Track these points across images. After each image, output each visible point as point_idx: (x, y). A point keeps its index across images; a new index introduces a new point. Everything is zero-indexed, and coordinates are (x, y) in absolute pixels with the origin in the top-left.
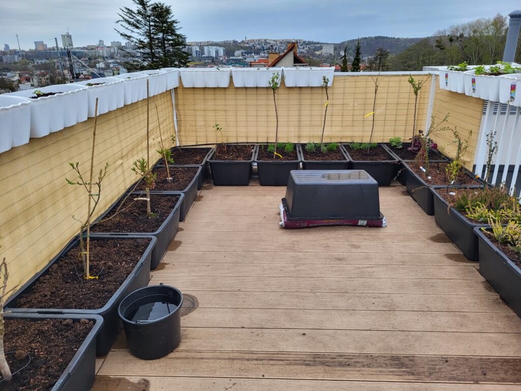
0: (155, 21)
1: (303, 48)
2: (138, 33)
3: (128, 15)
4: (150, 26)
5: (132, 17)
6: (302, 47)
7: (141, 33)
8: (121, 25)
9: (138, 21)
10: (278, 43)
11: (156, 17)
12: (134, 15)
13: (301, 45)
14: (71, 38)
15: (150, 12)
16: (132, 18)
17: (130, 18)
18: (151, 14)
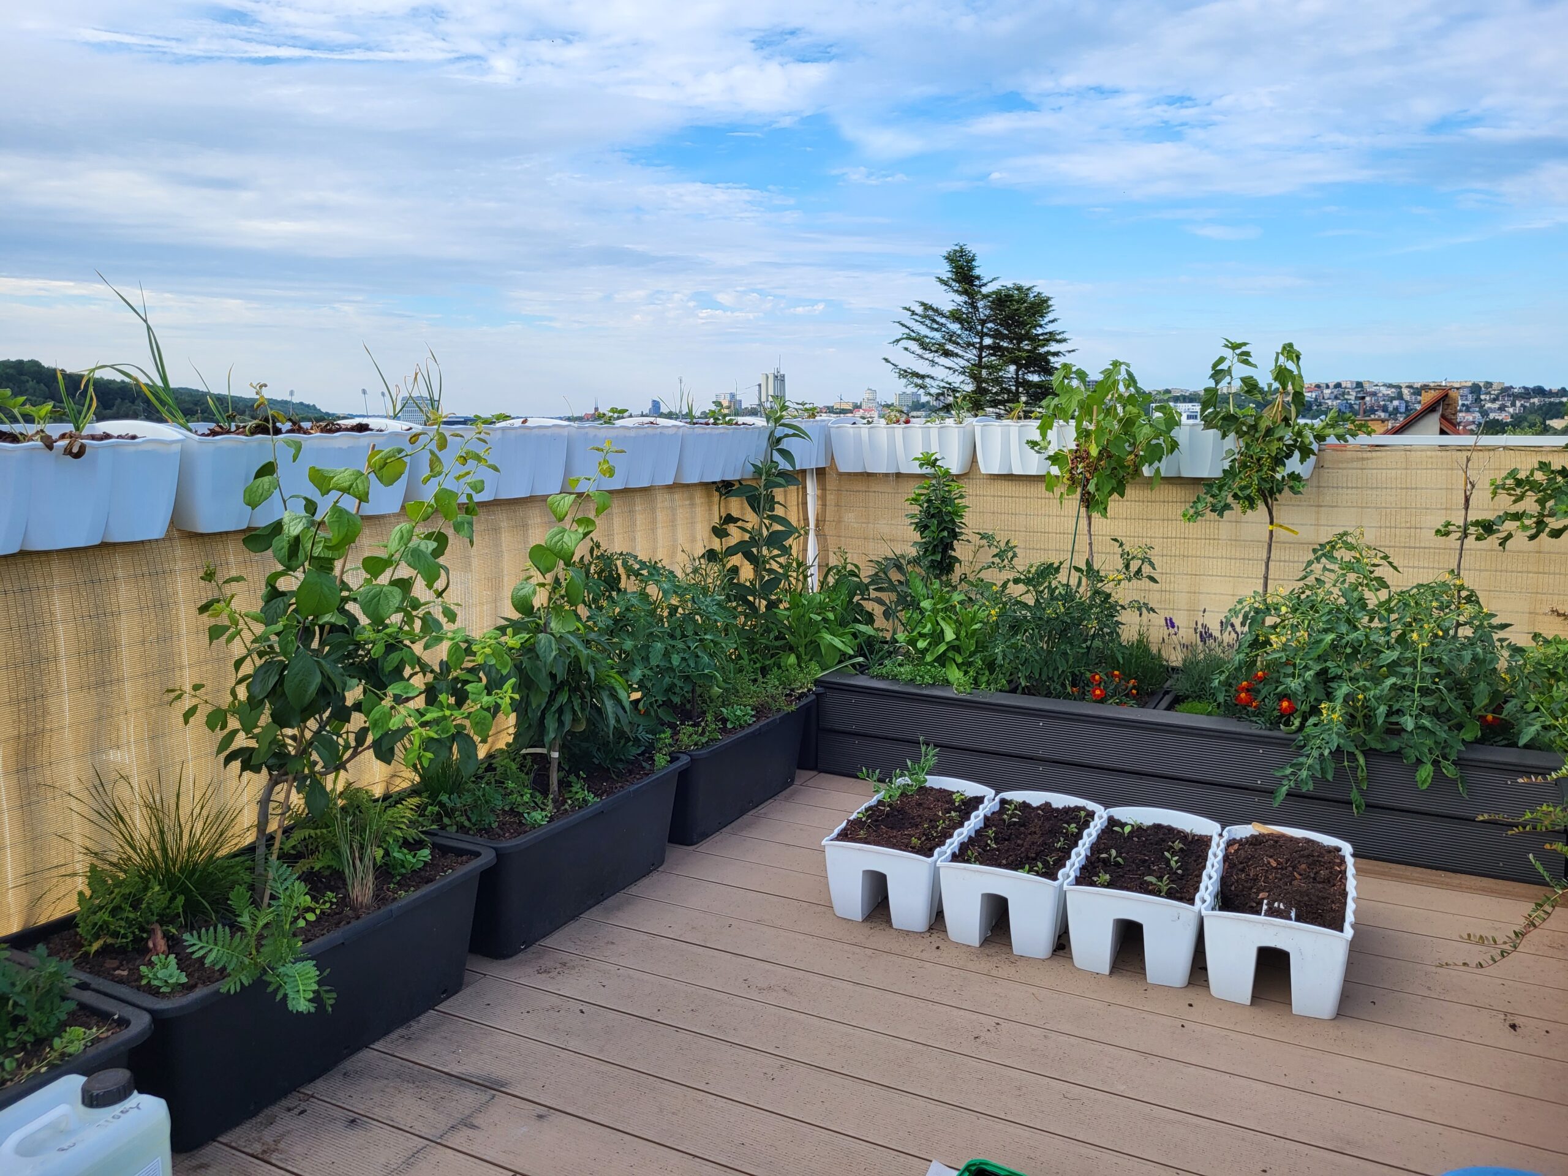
0: (997, 335)
1: (1502, 409)
2: (950, 368)
3: (928, 322)
4: (982, 348)
5: (936, 326)
6: (1496, 405)
7: (957, 367)
8: (906, 349)
9: (951, 337)
10: (1405, 391)
11: (1002, 325)
12: (943, 320)
13: (1494, 400)
14: (783, 381)
15: (987, 312)
16: (936, 330)
17: (933, 329)
18: (988, 317)
